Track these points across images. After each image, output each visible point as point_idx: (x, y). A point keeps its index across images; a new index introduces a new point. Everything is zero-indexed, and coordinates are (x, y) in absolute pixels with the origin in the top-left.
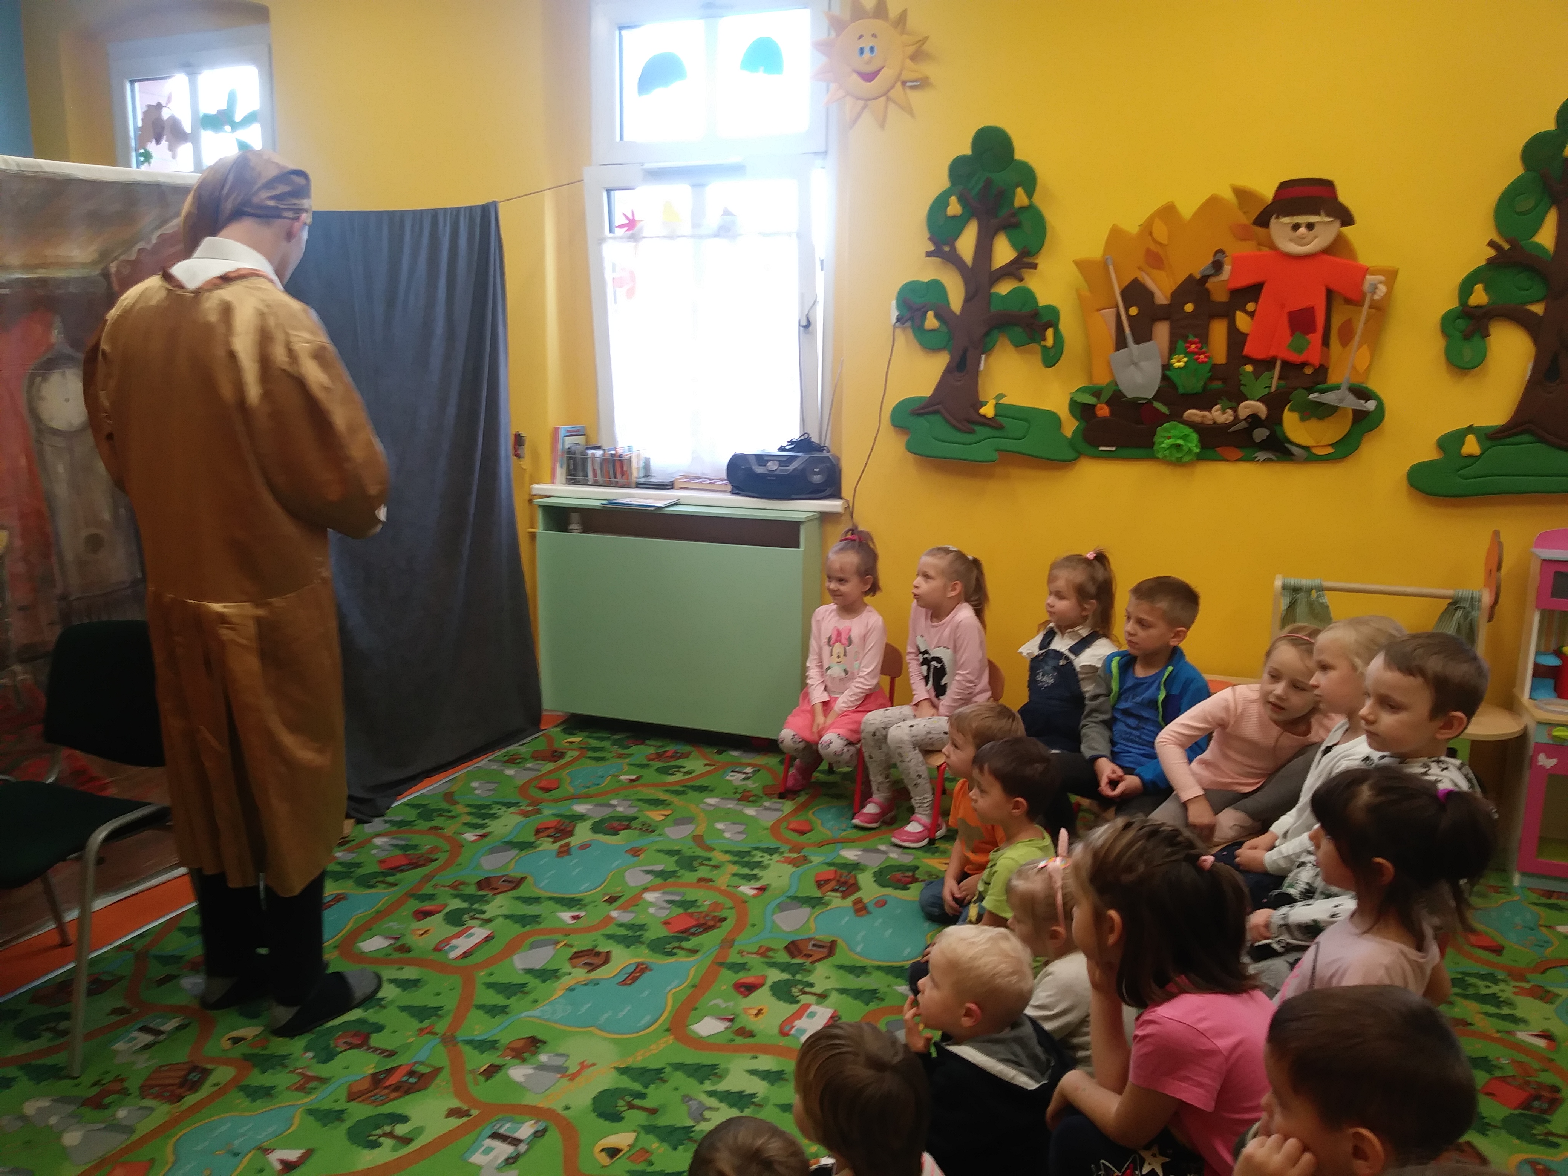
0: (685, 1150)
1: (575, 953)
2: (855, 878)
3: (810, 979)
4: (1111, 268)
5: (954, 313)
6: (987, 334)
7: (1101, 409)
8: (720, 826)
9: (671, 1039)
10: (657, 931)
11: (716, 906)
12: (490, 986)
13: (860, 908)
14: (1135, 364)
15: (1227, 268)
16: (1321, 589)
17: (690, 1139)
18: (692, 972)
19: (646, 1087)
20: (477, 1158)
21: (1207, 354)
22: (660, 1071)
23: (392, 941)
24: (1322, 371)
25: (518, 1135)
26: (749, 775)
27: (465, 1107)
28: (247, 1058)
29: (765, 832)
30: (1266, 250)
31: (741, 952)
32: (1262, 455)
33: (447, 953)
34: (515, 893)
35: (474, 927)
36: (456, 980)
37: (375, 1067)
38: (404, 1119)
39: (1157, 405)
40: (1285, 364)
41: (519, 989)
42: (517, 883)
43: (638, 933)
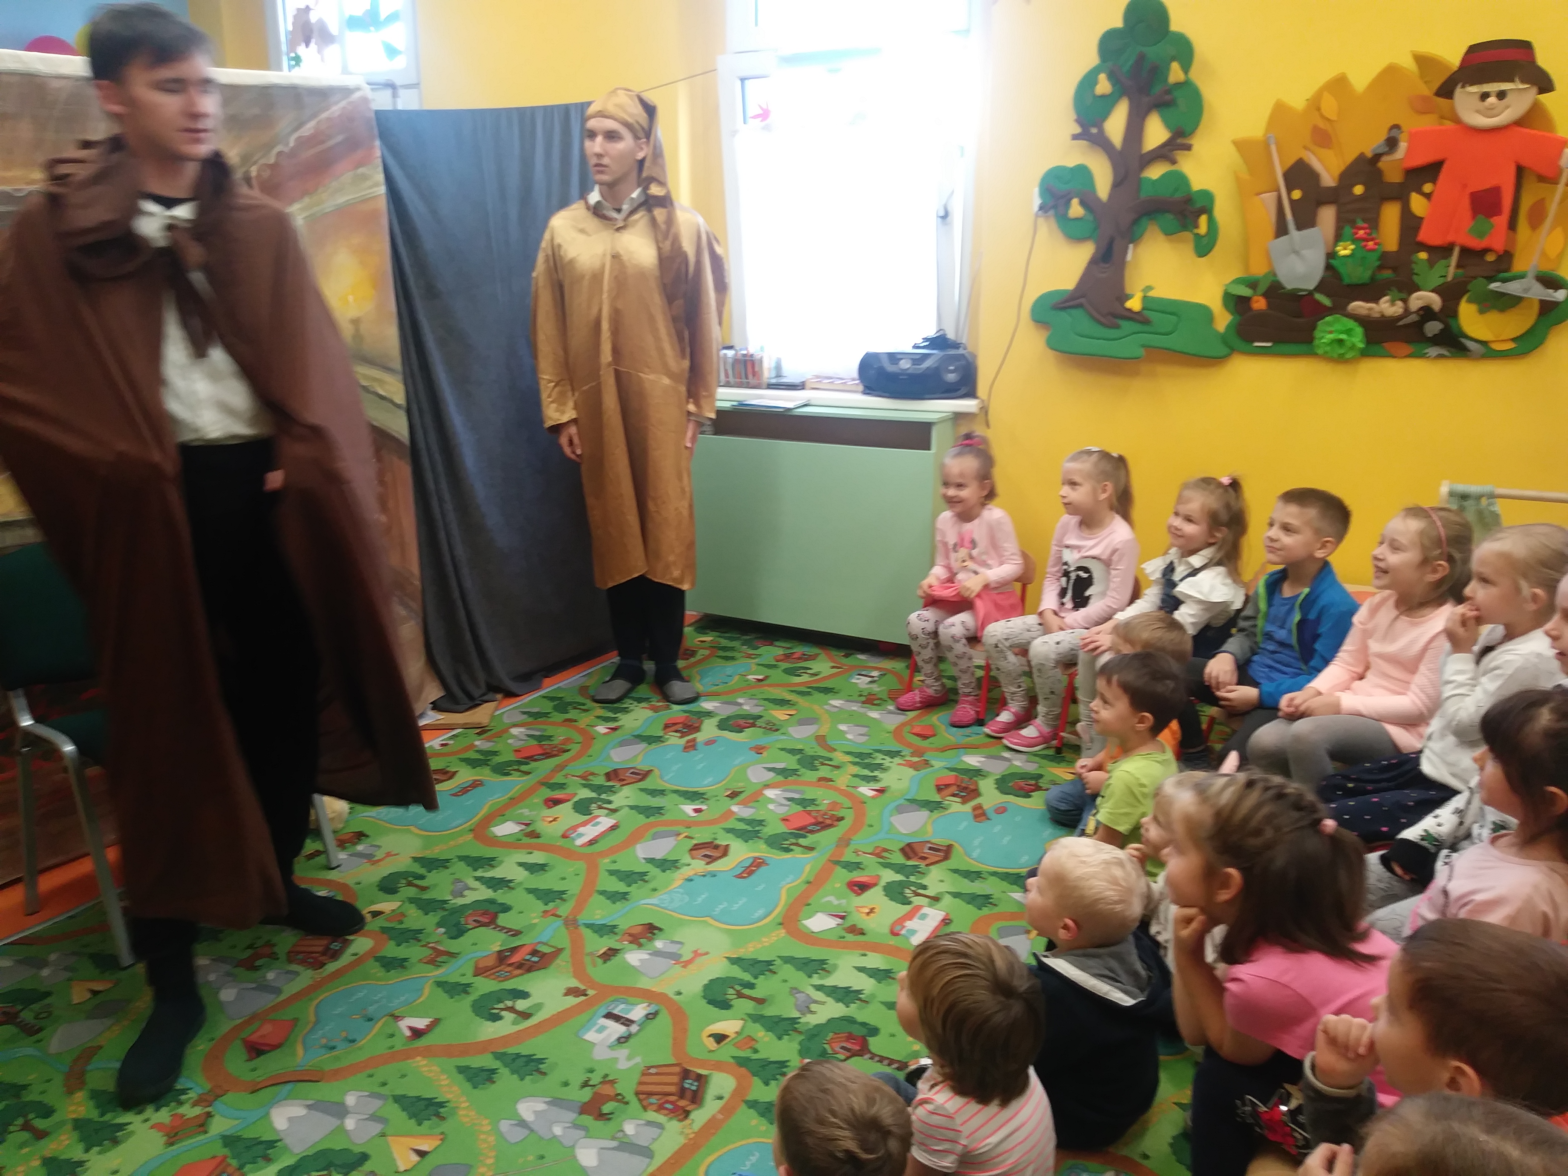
0: (790, 1041)
1: (696, 845)
2: (976, 783)
3: (924, 882)
4: (1273, 148)
5: (1098, 199)
6: (1136, 222)
7: (1257, 302)
8: (843, 727)
9: (782, 932)
10: (775, 827)
11: (834, 805)
12: (612, 873)
13: (980, 814)
14: (1296, 253)
15: (1403, 146)
16: (1492, 496)
17: (796, 1030)
18: (808, 868)
19: (756, 978)
20: (591, 1036)
21: (1377, 241)
22: (769, 963)
23: (523, 827)
24: (1506, 258)
25: (630, 1016)
26: (875, 679)
27: (583, 987)
28: (384, 930)
29: (887, 735)
30: (1448, 124)
31: (856, 852)
32: (1433, 351)
33: (574, 839)
34: (642, 785)
35: (599, 816)
36: (581, 866)
37: (500, 946)
38: (524, 995)
39: (1319, 297)
40: (1466, 252)
41: (641, 877)
42: (644, 775)
43: (757, 829)
